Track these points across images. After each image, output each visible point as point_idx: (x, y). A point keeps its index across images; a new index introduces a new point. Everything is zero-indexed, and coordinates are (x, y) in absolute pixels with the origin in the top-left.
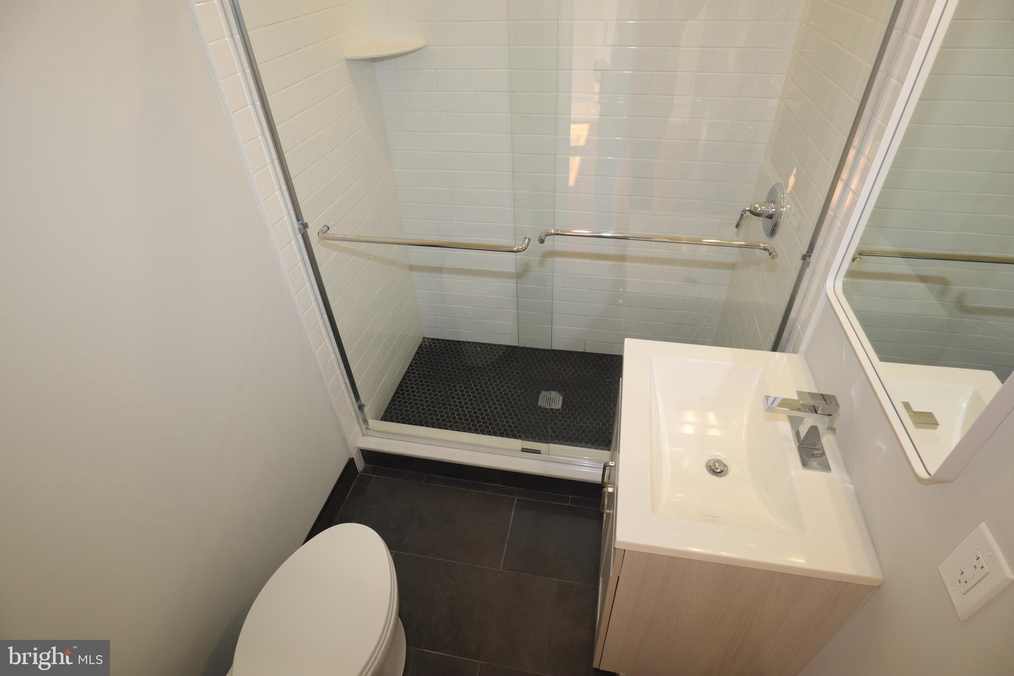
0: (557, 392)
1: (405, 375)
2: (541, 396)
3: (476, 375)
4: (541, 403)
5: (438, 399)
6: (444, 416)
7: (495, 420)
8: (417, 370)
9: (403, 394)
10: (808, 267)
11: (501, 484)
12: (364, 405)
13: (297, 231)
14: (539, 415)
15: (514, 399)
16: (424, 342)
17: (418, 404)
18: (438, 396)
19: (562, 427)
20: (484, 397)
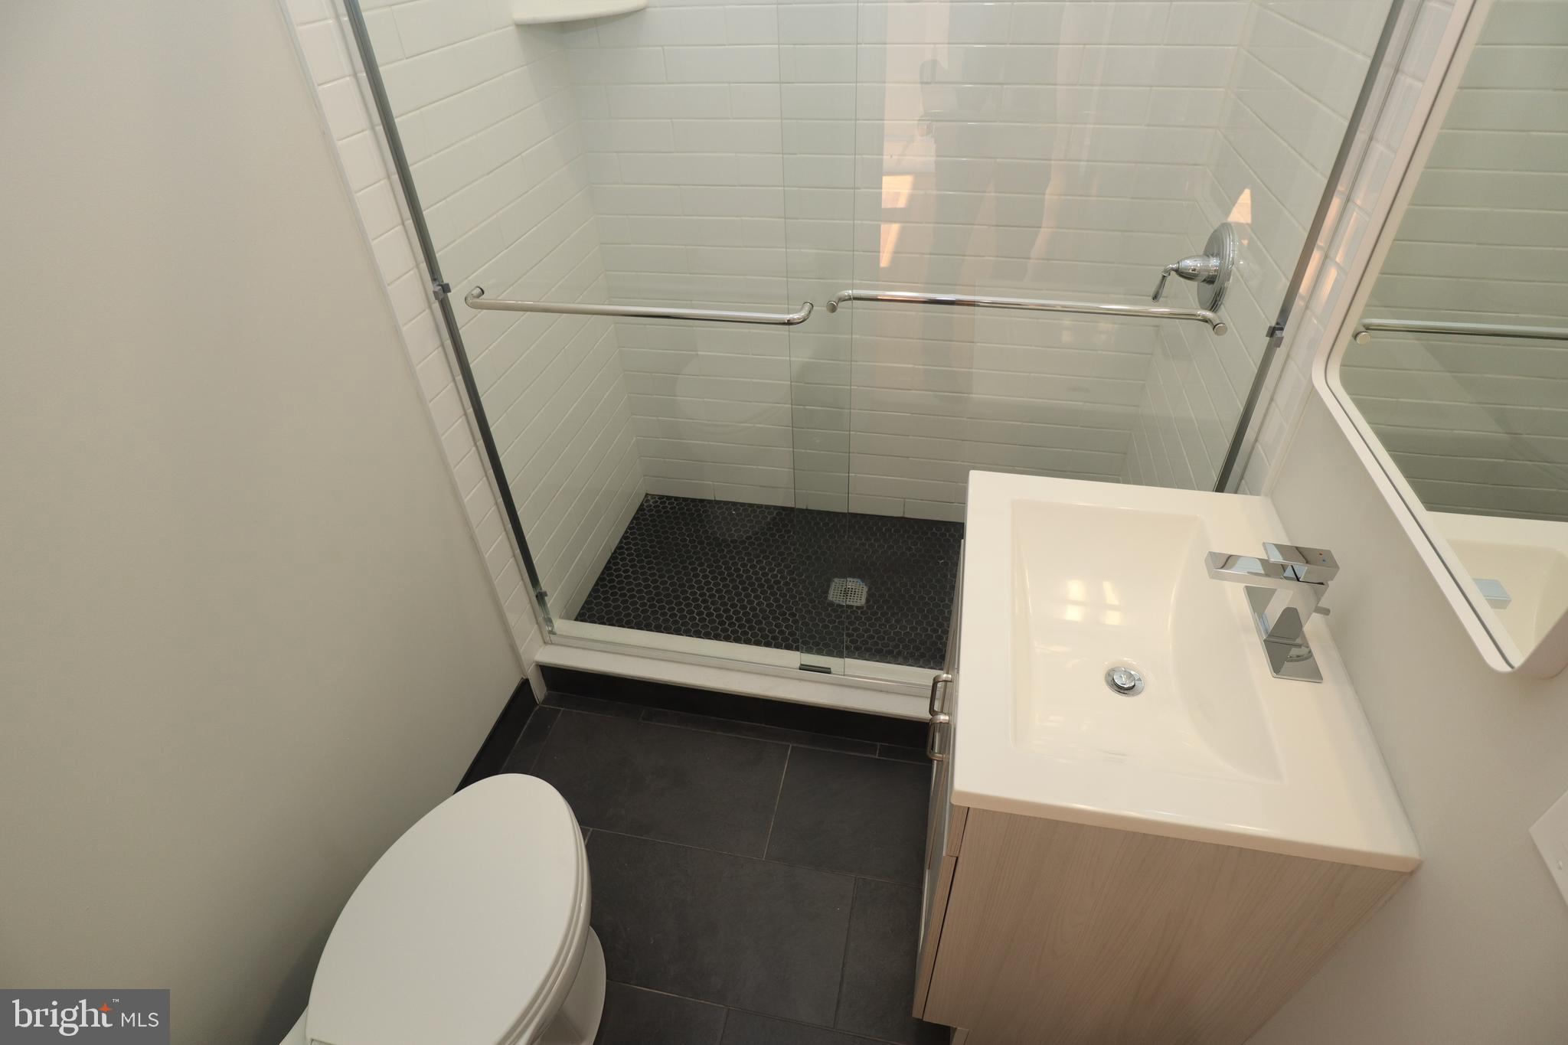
0: (859, 580)
1: (615, 552)
2: (833, 585)
3: (730, 552)
4: (834, 595)
5: (667, 589)
6: (675, 615)
7: (759, 623)
8: (634, 545)
9: (611, 581)
10: (1279, 347)
11: (766, 724)
12: (545, 594)
13: (432, 298)
14: (829, 615)
15: (790, 590)
16: (648, 501)
17: (635, 596)
18: (668, 585)
19: (866, 635)
20: (740, 587)
